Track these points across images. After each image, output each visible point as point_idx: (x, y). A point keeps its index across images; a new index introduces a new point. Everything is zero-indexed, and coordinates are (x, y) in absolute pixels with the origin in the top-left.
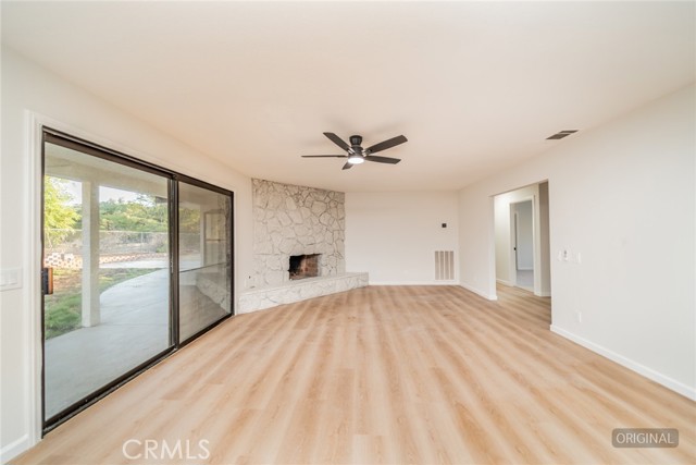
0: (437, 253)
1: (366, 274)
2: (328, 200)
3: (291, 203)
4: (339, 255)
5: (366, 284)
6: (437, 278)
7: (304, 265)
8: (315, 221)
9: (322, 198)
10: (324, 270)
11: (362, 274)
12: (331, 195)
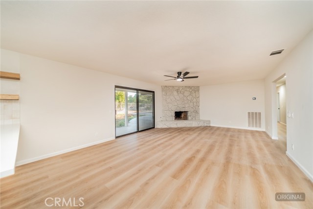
0: (249, 113)
1: (209, 121)
2: (191, 90)
3: (175, 93)
4: (197, 112)
5: (208, 125)
6: (249, 126)
7: (183, 115)
8: (185, 98)
9: (188, 90)
10: (189, 118)
11: (207, 121)
12: (193, 88)
